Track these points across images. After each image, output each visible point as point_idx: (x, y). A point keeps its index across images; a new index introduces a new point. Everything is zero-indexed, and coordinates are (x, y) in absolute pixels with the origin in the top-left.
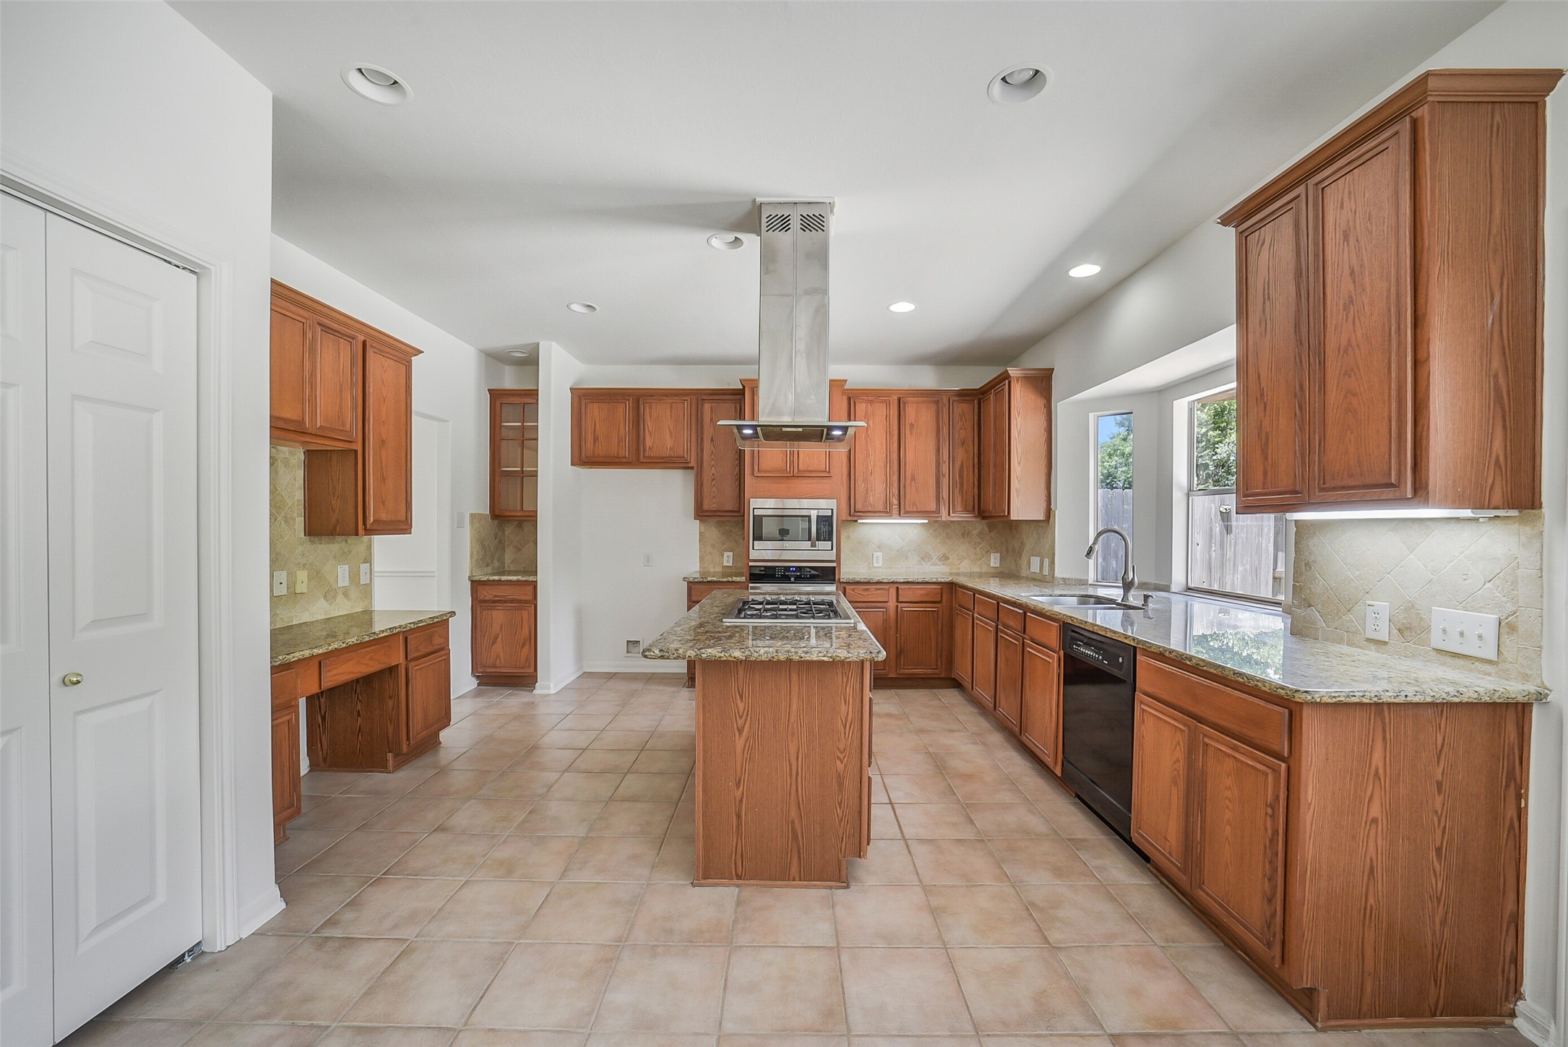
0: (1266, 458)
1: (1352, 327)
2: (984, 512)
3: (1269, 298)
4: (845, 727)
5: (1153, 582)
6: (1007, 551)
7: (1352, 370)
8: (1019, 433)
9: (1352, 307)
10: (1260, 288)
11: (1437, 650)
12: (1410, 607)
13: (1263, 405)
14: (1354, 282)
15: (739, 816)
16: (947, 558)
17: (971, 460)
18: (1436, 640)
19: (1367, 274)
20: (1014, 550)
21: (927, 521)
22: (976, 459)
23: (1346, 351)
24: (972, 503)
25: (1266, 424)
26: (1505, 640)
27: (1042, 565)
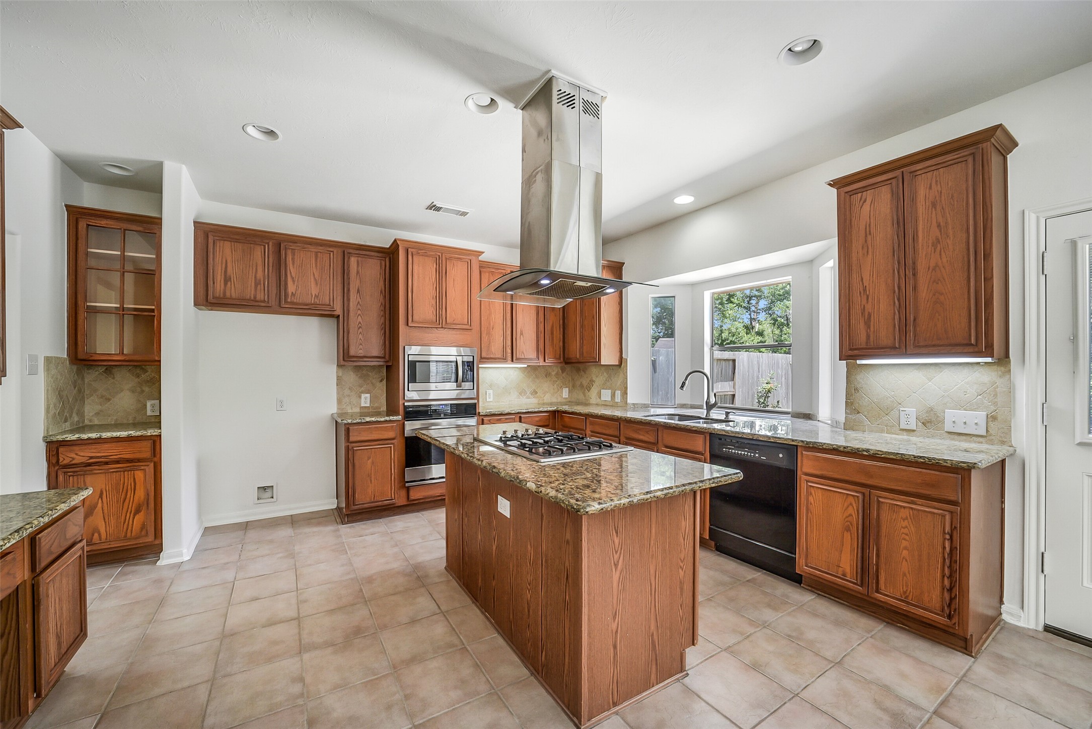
0: (869, 327)
1: (939, 256)
2: (568, 359)
3: (870, 234)
4: (684, 540)
5: (690, 403)
6: (574, 386)
7: (939, 280)
8: (605, 304)
9: (939, 245)
10: (862, 227)
11: (949, 432)
12: (931, 410)
13: (865, 296)
14: (941, 231)
15: (615, 647)
16: (536, 393)
17: (558, 321)
18: (948, 427)
19: (950, 228)
20: (582, 386)
21: (526, 366)
23: (934, 269)
24: (559, 353)
25: (869, 307)
26: (991, 424)
27: (613, 395)
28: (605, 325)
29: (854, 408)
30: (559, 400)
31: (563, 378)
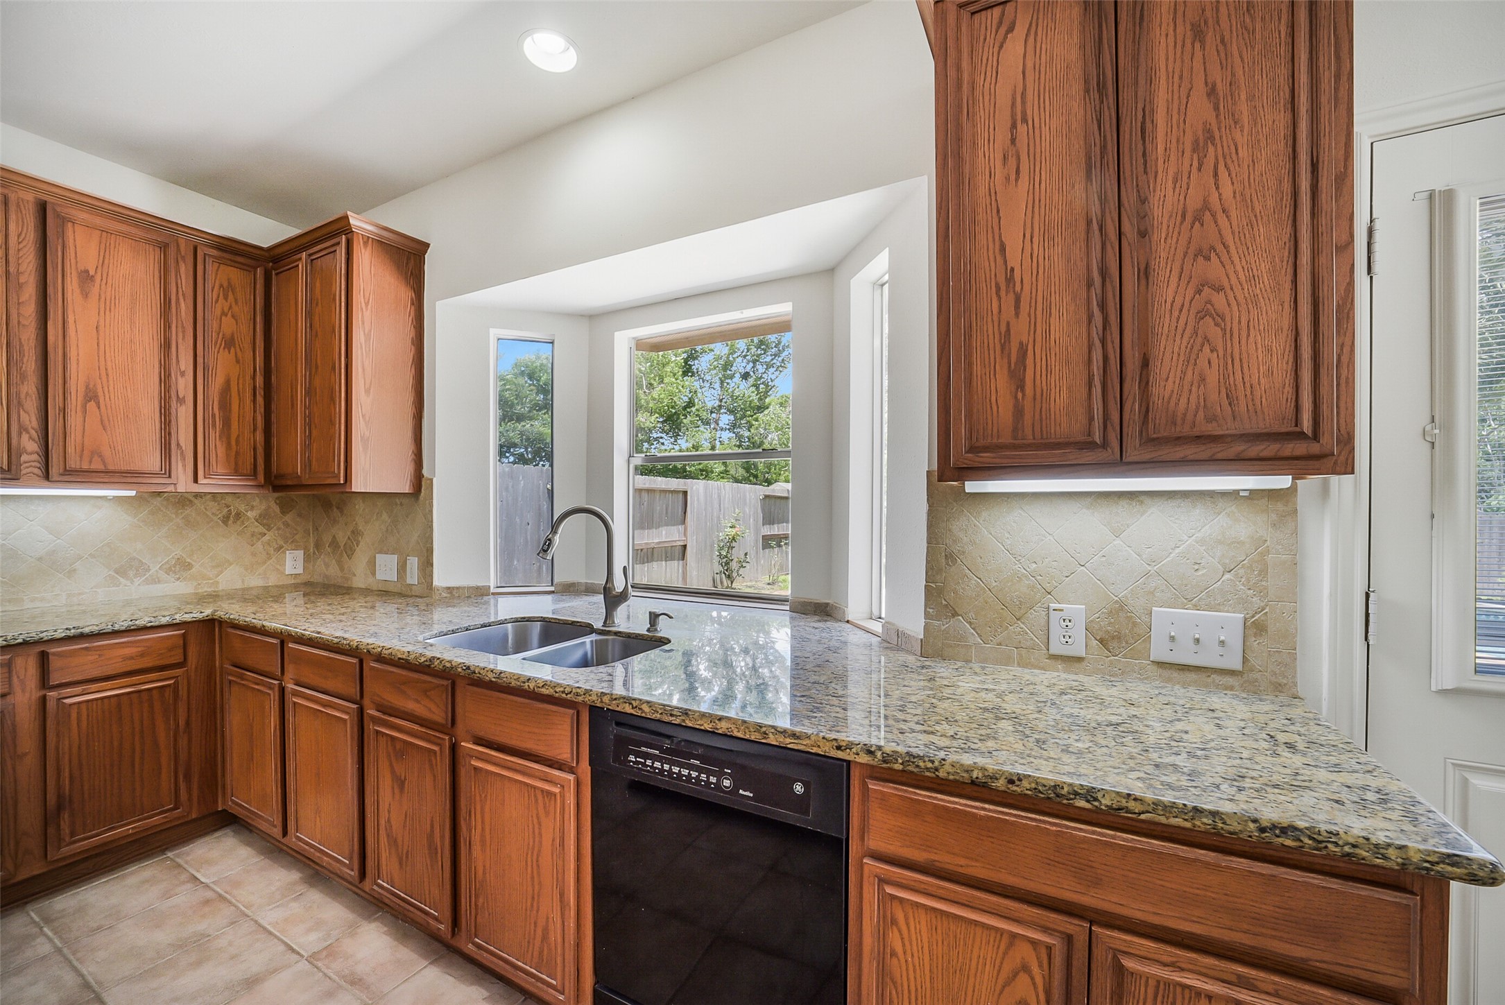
0: (1021, 386)
1: (1212, 181)
2: (280, 476)
3: (1024, 120)
5: (583, 581)
6: (318, 546)
7: (1213, 248)
8: (368, 337)
9: (1211, 149)
10: (1003, 99)
11: (1158, 663)
12: (1120, 608)
13: (1011, 296)
14: (1216, 108)
16: (189, 566)
17: (248, 378)
18: (1159, 651)
19: (1243, 97)
20: (334, 544)
21: (133, 493)
22: (260, 380)
23: (1198, 218)
24: (250, 460)
25: (1020, 330)
26: (1254, 643)
27: (402, 568)
28: (367, 391)
29: (944, 602)
30: (273, 580)
31: (287, 525)
